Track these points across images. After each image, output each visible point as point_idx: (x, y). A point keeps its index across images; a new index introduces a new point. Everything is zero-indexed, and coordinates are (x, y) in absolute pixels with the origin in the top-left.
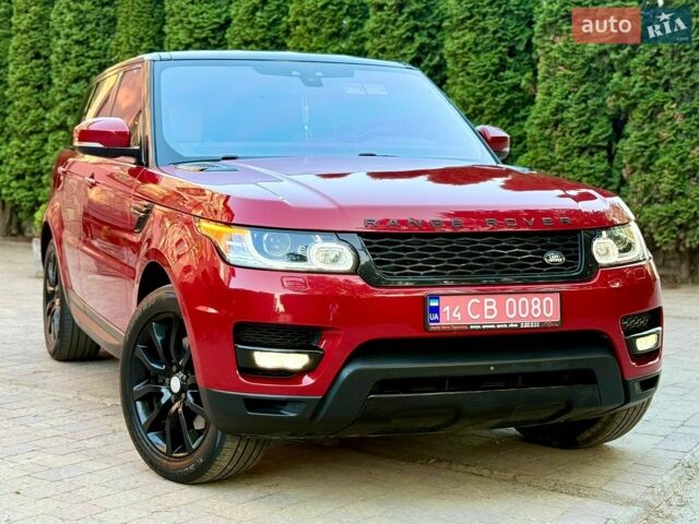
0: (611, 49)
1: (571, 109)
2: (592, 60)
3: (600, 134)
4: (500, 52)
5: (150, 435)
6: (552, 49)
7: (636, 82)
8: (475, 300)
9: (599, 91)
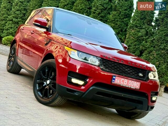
0: (144, 36)
1: (132, 47)
2: (139, 37)
3: (137, 54)
4: (119, 30)
5: (38, 92)
6: (131, 32)
7: (148, 44)
8: (123, 79)
9: (139, 44)
